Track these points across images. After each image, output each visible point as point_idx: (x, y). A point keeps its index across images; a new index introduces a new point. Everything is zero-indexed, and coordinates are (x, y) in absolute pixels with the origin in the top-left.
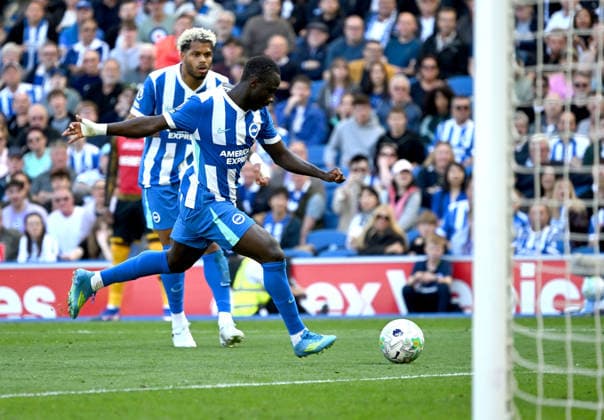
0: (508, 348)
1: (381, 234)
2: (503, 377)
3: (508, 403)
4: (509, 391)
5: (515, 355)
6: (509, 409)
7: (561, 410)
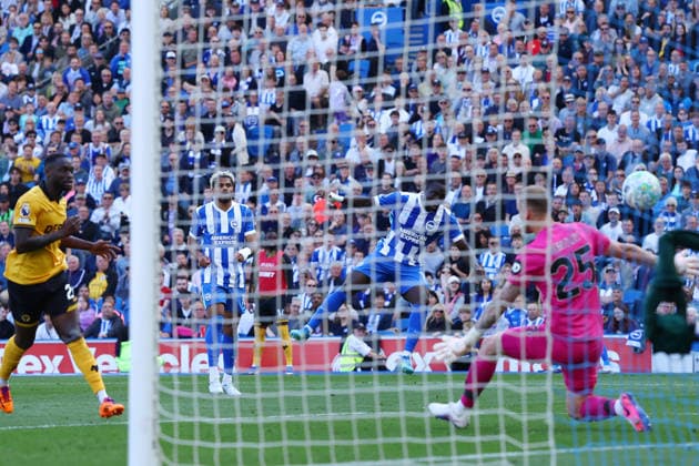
0: (155, 402)
2: (150, 423)
3: (154, 443)
4: (155, 434)
5: (159, 407)
6: (154, 447)
7: (191, 448)
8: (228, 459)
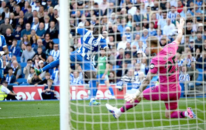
1: (36, 79)
4: (69, 119)
5: (71, 110)
6: (69, 124)
7: (83, 124)
8: (97, 128)
